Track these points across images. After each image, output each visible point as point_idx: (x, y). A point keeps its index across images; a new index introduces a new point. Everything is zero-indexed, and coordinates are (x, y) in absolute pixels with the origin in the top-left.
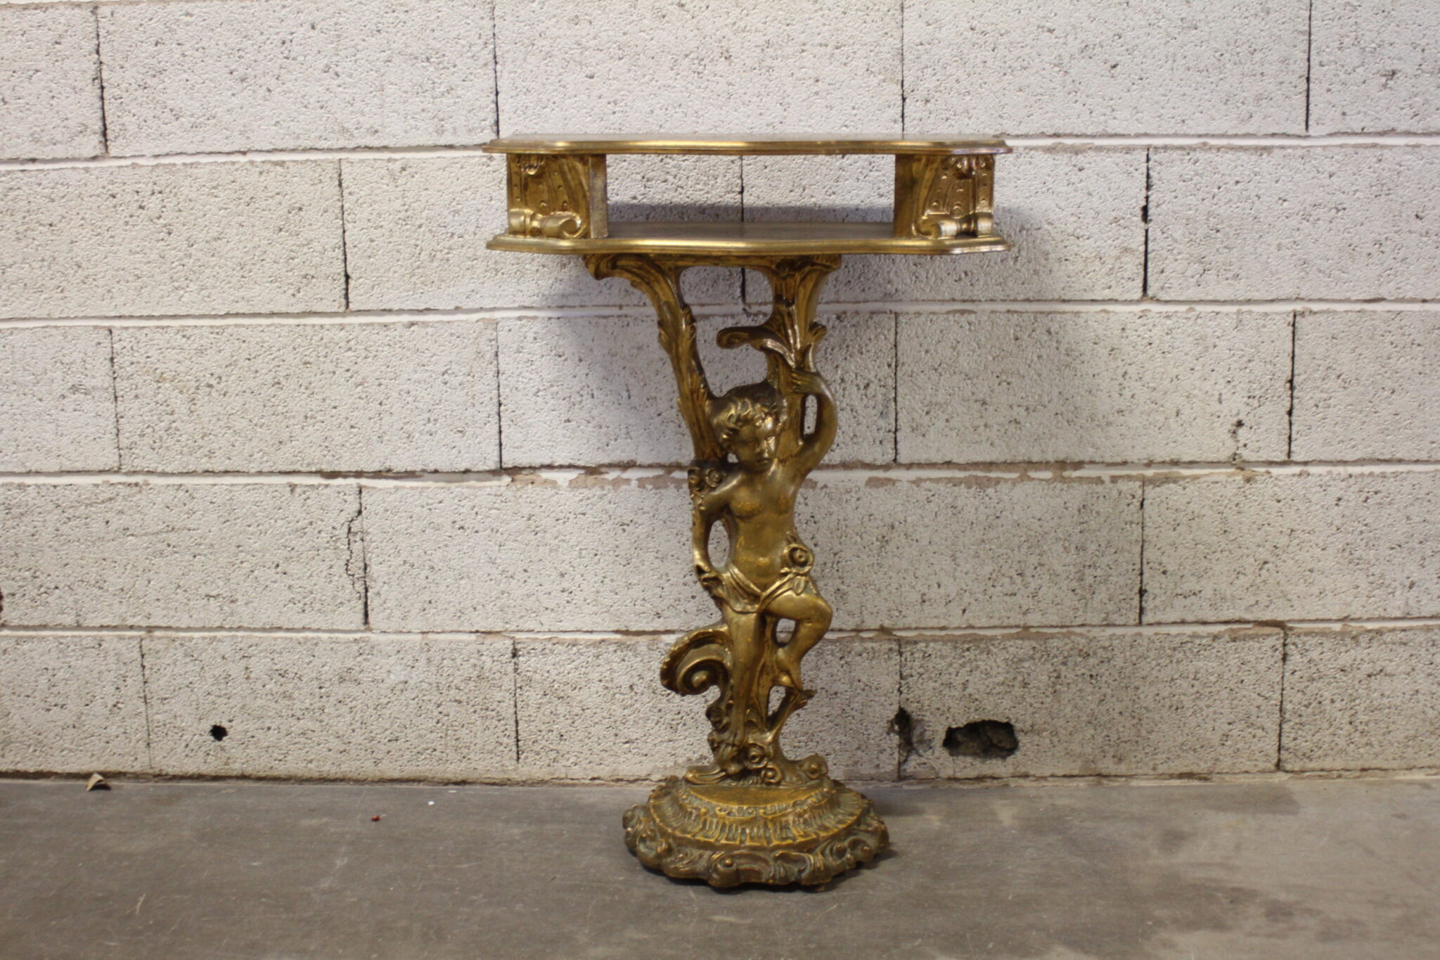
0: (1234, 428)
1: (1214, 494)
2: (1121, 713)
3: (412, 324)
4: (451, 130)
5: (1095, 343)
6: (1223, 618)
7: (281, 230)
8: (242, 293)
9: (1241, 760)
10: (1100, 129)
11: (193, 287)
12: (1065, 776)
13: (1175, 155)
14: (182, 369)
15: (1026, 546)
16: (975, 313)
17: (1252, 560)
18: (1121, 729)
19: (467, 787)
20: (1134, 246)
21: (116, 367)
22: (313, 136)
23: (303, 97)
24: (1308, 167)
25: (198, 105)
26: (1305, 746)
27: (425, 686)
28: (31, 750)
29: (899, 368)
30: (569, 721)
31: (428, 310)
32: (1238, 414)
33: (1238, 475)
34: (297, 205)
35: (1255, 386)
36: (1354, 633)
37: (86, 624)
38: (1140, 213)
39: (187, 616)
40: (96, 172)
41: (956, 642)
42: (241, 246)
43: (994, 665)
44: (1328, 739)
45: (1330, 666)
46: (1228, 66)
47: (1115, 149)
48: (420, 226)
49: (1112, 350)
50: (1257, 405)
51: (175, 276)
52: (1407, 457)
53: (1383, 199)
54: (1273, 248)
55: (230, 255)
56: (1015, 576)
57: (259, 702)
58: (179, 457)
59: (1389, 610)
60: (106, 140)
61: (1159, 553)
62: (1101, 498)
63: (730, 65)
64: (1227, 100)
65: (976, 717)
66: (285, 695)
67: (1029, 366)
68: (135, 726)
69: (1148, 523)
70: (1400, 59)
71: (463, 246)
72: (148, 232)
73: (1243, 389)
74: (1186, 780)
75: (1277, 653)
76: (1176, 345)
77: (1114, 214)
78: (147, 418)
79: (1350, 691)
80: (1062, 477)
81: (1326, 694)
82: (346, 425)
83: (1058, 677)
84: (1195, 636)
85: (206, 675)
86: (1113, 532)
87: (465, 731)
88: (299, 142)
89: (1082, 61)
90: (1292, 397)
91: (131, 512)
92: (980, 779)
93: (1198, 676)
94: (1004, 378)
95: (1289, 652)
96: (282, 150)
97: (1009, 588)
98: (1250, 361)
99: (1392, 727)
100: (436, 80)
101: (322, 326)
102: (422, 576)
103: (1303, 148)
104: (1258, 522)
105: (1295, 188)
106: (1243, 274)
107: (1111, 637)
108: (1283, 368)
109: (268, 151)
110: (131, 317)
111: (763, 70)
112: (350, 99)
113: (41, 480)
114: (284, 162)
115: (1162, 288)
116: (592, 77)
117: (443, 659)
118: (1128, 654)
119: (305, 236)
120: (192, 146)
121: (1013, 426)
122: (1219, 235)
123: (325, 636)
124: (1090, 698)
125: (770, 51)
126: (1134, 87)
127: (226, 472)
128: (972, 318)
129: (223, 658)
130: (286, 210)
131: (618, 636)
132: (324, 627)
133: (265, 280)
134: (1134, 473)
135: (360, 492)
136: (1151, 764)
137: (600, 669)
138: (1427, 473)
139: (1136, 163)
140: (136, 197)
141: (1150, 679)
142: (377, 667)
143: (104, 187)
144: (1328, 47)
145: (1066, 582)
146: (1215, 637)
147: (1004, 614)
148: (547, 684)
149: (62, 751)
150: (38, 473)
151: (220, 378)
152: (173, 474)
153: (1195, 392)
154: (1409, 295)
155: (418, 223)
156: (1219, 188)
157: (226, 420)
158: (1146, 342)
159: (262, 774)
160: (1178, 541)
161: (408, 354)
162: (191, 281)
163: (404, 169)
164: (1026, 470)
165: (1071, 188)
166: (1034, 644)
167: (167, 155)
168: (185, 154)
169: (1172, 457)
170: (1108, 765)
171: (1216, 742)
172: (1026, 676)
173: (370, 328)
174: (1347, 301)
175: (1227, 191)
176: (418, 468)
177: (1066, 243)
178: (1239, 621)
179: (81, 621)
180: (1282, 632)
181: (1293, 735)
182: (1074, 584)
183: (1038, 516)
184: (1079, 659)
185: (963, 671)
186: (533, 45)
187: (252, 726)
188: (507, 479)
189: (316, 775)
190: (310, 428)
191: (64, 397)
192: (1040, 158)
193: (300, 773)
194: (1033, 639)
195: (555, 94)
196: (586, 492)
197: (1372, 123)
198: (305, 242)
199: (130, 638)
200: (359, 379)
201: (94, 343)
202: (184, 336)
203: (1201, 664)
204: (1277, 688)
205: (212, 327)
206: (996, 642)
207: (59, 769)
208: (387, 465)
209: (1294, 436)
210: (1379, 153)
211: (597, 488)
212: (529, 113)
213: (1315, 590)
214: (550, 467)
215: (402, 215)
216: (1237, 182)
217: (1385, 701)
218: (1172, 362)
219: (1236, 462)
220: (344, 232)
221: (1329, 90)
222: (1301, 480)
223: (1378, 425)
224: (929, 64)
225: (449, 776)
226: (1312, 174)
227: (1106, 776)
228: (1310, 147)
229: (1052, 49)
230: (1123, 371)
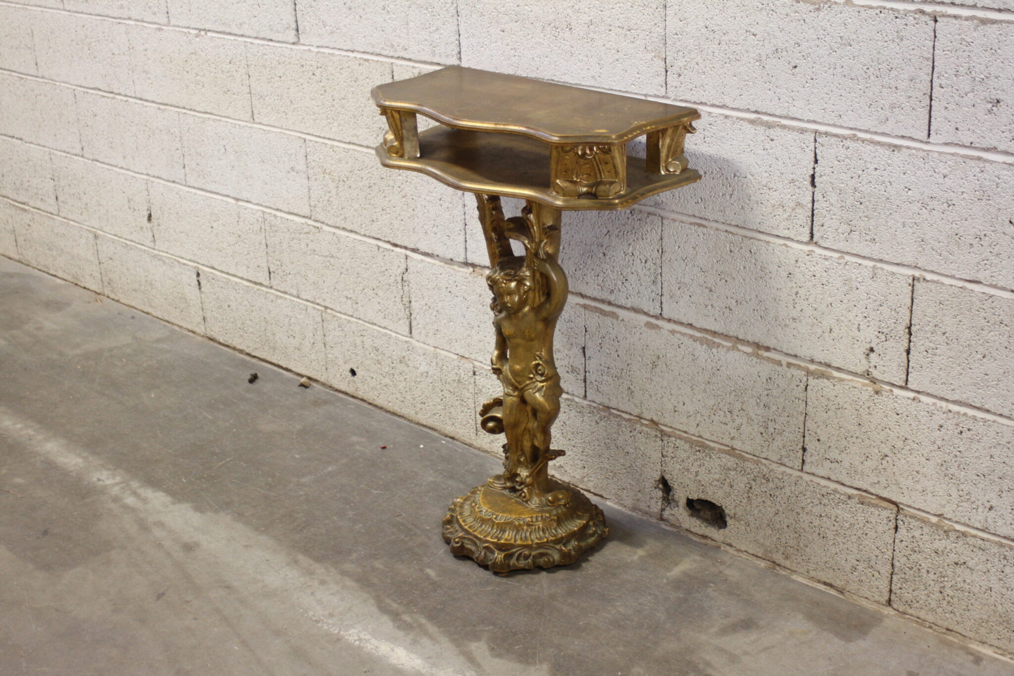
0: (867, 352)
1: (853, 395)
2: (788, 526)
4: (439, 54)
5: (779, 267)
6: (855, 486)
7: (369, 99)
8: (355, 132)
9: (863, 588)
10: (785, 113)
11: (335, 124)
12: (753, 555)
13: (833, 140)
14: (333, 169)
15: (734, 393)
16: (706, 227)
17: (877, 451)
18: (788, 537)
19: (455, 442)
20: (805, 203)
21: (308, 161)
22: (380, 47)
23: (375, 23)
24: (927, 166)
25: (332, 20)
26: (908, 597)
27: (436, 377)
28: (283, 356)
29: (663, 254)
32: (870, 342)
33: (870, 386)
35: (883, 325)
36: (945, 528)
37: (301, 296)
38: (809, 179)
39: (339, 305)
40: (295, 51)
41: (693, 444)
42: (353, 105)
43: (713, 466)
44: (923, 597)
45: (927, 546)
46: (872, 78)
47: (793, 129)
49: (790, 274)
50: (884, 339)
51: (328, 116)
52: (993, 409)
53: (983, 203)
54: (900, 225)
55: (349, 109)
56: (727, 412)
57: (368, 362)
58: (333, 217)
59: (972, 520)
60: (298, 34)
61: (815, 425)
62: (781, 376)
63: (571, 34)
64: (871, 104)
65: (703, 496)
66: (378, 362)
67: (738, 272)
68: (321, 357)
69: (810, 402)
70: (1003, 90)
72: (317, 89)
73: (875, 325)
74: (829, 588)
75: (891, 523)
76: (831, 280)
77: (792, 177)
78: (320, 193)
79: (941, 569)
80: (758, 354)
81: (924, 565)
82: (399, 218)
83: (751, 488)
84: (836, 491)
85: (347, 340)
86: (787, 402)
87: (453, 409)
88: (374, 49)
89: (774, 60)
90: (909, 340)
91: (316, 242)
92: (704, 537)
93: (838, 520)
94: (723, 276)
95: (899, 526)
96: (367, 53)
97: (724, 420)
98: (880, 305)
99: (970, 607)
100: (431, 22)
102: (434, 315)
103: (924, 151)
104: (882, 425)
105: (917, 181)
106: (877, 239)
107: (783, 473)
108: (903, 317)
109: (362, 52)
110: (312, 135)
111: (589, 40)
112: (394, 27)
113: (282, 215)
114: (368, 60)
115: (822, 237)
116: (503, 31)
117: (443, 365)
118: (793, 488)
120: (331, 44)
121: (728, 310)
122: (862, 206)
123: (394, 334)
124: (769, 509)
125: (592, 27)
126: (808, 85)
127: (352, 231)
128: (705, 230)
129: (354, 333)
130: (370, 88)
132: (393, 330)
133: (364, 127)
134: (803, 364)
135: (407, 258)
136: (806, 568)
138: (1008, 426)
139: (807, 142)
140: (311, 69)
141: (806, 510)
142: (415, 360)
143: (299, 61)
144: (946, 73)
145: (757, 427)
146: (849, 497)
147: (720, 435)
148: (488, 396)
149: (295, 360)
150: (281, 211)
151: (348, 178)
152: (331, 226)
153: (842, 318)
154: (1000, 284)
156: (863, 171)
157: (351, 202)
158: (810, 273)
159: (370, 401)
160: (828, 422)
162: (335, 120)
164: (736, 343)
165: (765, 152)
166: (737, 461)
167: (322, 47)
168: (329, 47)
169: (826, 361)
170: (779, 558)
171: (848, 568)
172: (732, 480)
174: (953, 277)
175: (869, 174)
176: (430, 252)
177: (762, 191)
178: (865, 491)
179: (299, 294)
180: (895, 509)
181: (899, 585)
182: (762, 430)
183: (742, 376)
184: (763, 481)
185: (696, 464)
186: (475, 7)
187: (366, 374)
188: (470, 269)
189: (392, 410)
190: (385, 216)
191: (289, 172)
192: (747, 126)
193: (385, 407)
194: (737, 458)
195: (486, 39)
197: (978, 140)
199: (318, 310)
200: (403, 193)
201: (299, 146)
202: (333, 151)
203: (839, 512)
204: (890, 548)
205: (344, 148)
206: (715, 452)
208: (417, 246)
209: (910, 370)
210: (982, 165)
212: (475, 49)
213: (919, 487)
216: (876, 169)
217: (966, 586)
218: (828, 293)
219: (869, 377)
221: (946, 108)
222: (914, 404)
223: (972, 379)
224: (681, 49)
225: (447, 432)
226: (930, 173)
227: (778, 565)
228: (929, 151)
229: (755, 49)
230: (796, 291)
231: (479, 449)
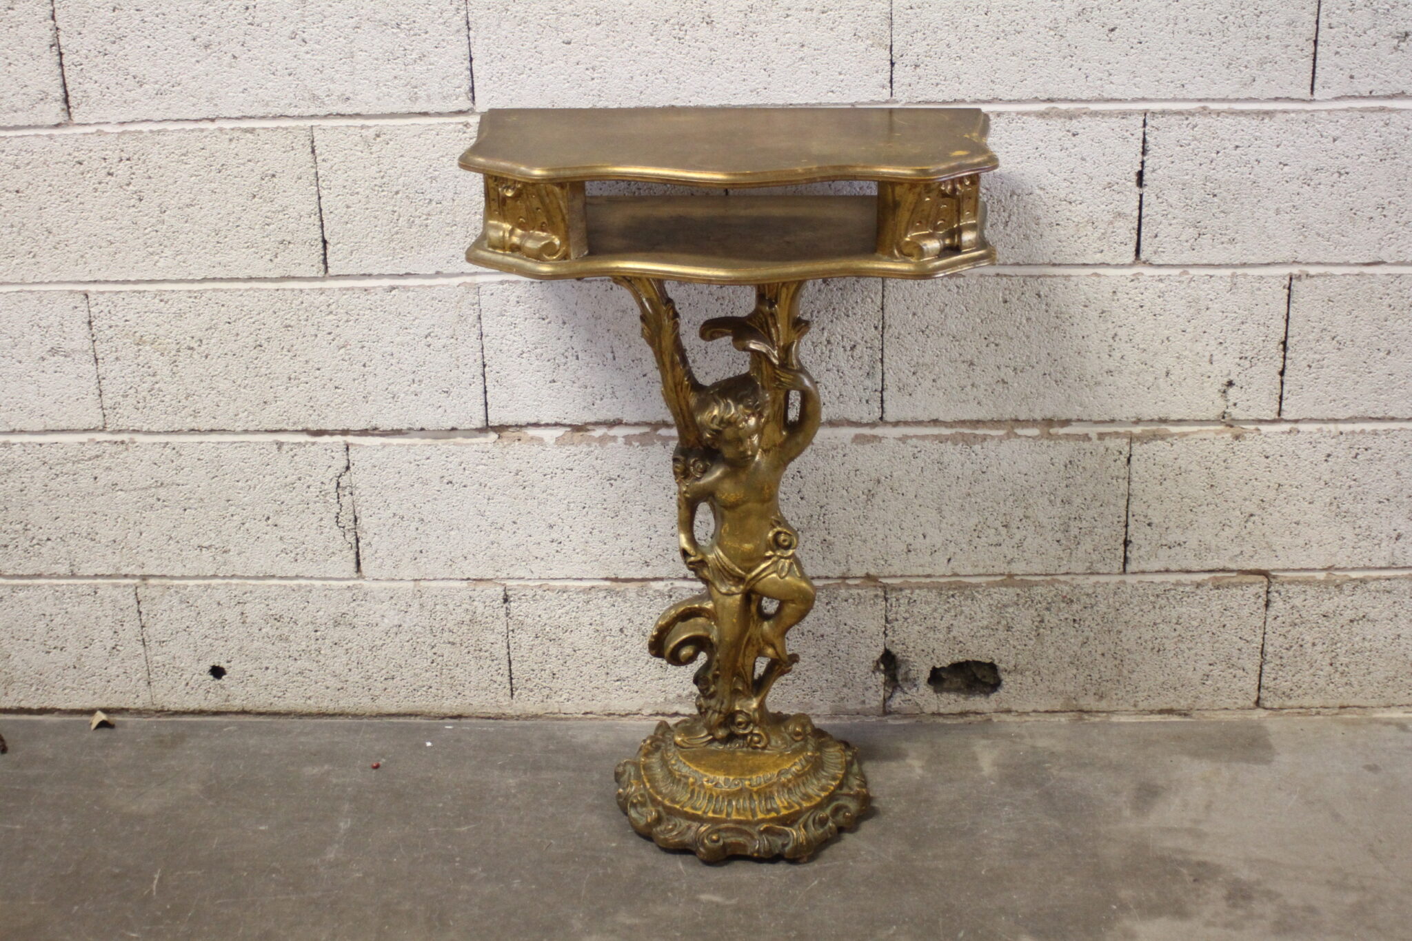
0: (1225, 387)
1: (1202, 450)
2: (1103, 655)
3: (393, 288)
4: (425, 98)
5: (1086, 306)
6: (1207, 568)
7: (254, 196)
8: (218, 258)
9: (1220, 698)
10: (1096, 95)
11: (168, 252)
12: (1047, 712)
13: (1173, 120)
14: (161, 332)
15: (1011, 499)
16: (964, 276)
17: (1238, 513)
18: (1103, 669)
19: (463, 721)
20: (1128, 211)
21: (94, 330)
22: (282, 103)
23: (270, 64)
24: (1311, 131)
25: (162, 71)
26: (1285, 686)
27: (418, 629)
28: (33, 689)
29: (885, 331)
30: (561, 661)
31: (408, 275)
32: (1229, 374)
33: (1227, 432)
34: (270, 172)
35: (1247, 347)
36: (1338, 581)
37: (80, 573)
38: (1134, 178)
39: (181, 565)
40: (60, 139)
41: (942, 589)
42: (215, 212)
43: (978, 610)
44: (1308, 679)
45: (1312, 612)
46: (1231, 29)
47: (1110, 114)
48: (397, 193)
49: (1104, 312)
50: (1248, 366)
51: (149, 242)
52: (1399, 415)
53: (1387, 163)
54: (1271, 213)
55: (204, 221)
56: (1001, 528)
57: (256, 644)
58: (164, 416)
59: (1374, 560)
60: (69, 107)
61: (1145, 506)
62: (1088, 455)
63: (712, 30)
64: (1230, 64)
65: (960, 658)
66: (280, 638)
67: (1018, 328)
68: (135, 667)
69: (1135, 478)
71: (441, 212)
72: (119, 199)
73: (1234, 350)
74: (1166, 716)
75: (1260, 600)
76: (1168, 307)
77: (1108, 179)
78: (129, 380)
79: (1332, 636)
80: (1049, 434)
81: (1307, 638)
82: (331, 385)
83: (1042, 621)
84: (1178, 584)
85: (203, 620)
86: (1099, 486)
87: (459, 670)
88: (269, 109)
89: (1079, 25)
90: (1285, 358)
91: (119, 468)
92: (963, 714)
93: (1181, 621)
94: (992, 339)
95: (1272, 599)
96: (251, 118)
97: (994, 540)
98: (1243, 323)
99: (1372, 668)
100: (407, 47)
101: (301, 291)
102: (413, 528)
103: (1307, 112)
104: (1245, 477)
105: (1297, 153)
106: (1239, 238)
107: (1095, 585)
108: (1277, 330)
109: (237, 118)
110: (107, 282)
111: (747, 36)
112: (317, 66)
113: (26, 438)
114: (254, 129)
115: (1155, 253)
116: (569, 43)
117: (435, 605)
118: (1111, 600)
119: (280, 202)
120: (158, 113)
121: (1001, 385)
122: (1216, 199)
123: (318, 583)
124: (1072, 641)
125: (754, 16)
126: (1133, 51)
127: (212, 431)
128: (960, 281)
129: (219, 604)
130: (259, 177)
131: (608, 583)
132: (317, 575)
133: (241, 245)
134: (1121, 430)
135: (347, 449)
136: (1132, 702)
137: (590, 614)
139: (1131, 129)
140: (104, 164)
141: (1132, 623)
142: (372, 612)
143: (70, 154)
144: (1338, 9)
145: (1051, 534)
146: (1199, 585)
147: (988, 563)
148: (539, 627)
149: (65, 689)
150: (22, 432)
151: (201, 341)
152: (159, 433)
153: (1187, 353)
155: (395, 189)
156: (1218, 152)
157: (209, 381)
158: (1136, 304)
159: (262, 710)
160: (1164, 495)
161: (390, 317)
162: (165, 247)
163: (378, 136)
164: (1013, 428)
165: (1063, 154)
166: (1019, 591)
167: (133, 122)
168: (151, 121)
169: (1161, 416)
170: (1089, 702)
171: (1196, 678)
172: (1010, 620)
173: (350, 292)
174: (1347, 264)
175: (1226, 155)
176: (405, 426)
177: (1058, 208)
178: (1223, 570)
179: (76, 570)
180: (1265, 580)
181: (1273, 676)
182: (1059, 535)
183: (1024, 471)
184: (1063, 605)
185: (948, 616)
186: (507, 10)
187: (250, 666)
188: (493, 436)
189: (315, 710)
190: (295, 389)
191: (43, 359)
192: (1036, 124)
193: (299, 709)
194: (1018, 586)
195: (532, 60)
196: (573, 448)
197: (1381, 87)
198: (280, 209)
199: (125, 586)
200: (341, 342)
201: (70, 307)
202: (161, 301)
203: (1184, 610)
204: (1259, 632)
205: (189, 291)
206: (980, 590)
207: (62, 706)
208: (374, 423)
209: (1285, 395)
210: (1386, 117)
211: (584, 445)
212: (505, 79)
213: (1301, 542)
214: (536, 425)
215: (378, 182)
216: (1237, 147)
217: (1367, 644)
218: (1163, 324)
219: (1225, 420)
220: (320, 198)
221: (1337, 53)
222: (1291, 437)
223: (1371, 384)
224: (919, 28)
225: (446, 711)
226: (1316, 138)
227: (1087, 712)
228: (1314, 111)
229: (1047, 13)
230: (1113, 333)
231: (518, 717)
